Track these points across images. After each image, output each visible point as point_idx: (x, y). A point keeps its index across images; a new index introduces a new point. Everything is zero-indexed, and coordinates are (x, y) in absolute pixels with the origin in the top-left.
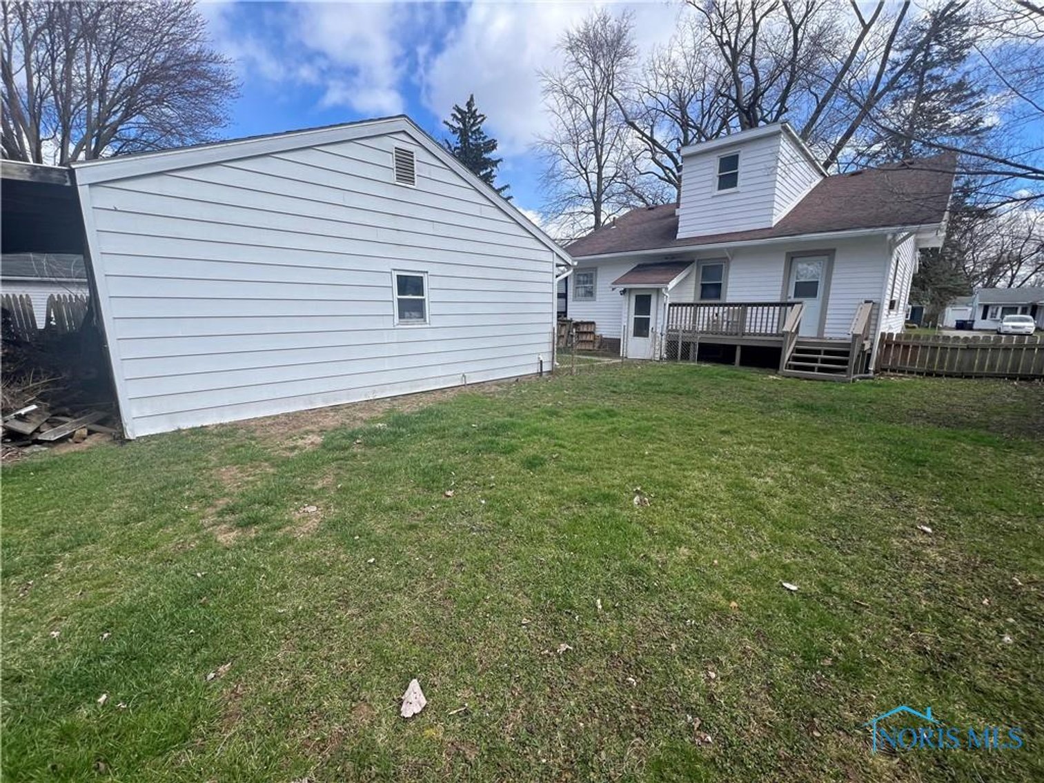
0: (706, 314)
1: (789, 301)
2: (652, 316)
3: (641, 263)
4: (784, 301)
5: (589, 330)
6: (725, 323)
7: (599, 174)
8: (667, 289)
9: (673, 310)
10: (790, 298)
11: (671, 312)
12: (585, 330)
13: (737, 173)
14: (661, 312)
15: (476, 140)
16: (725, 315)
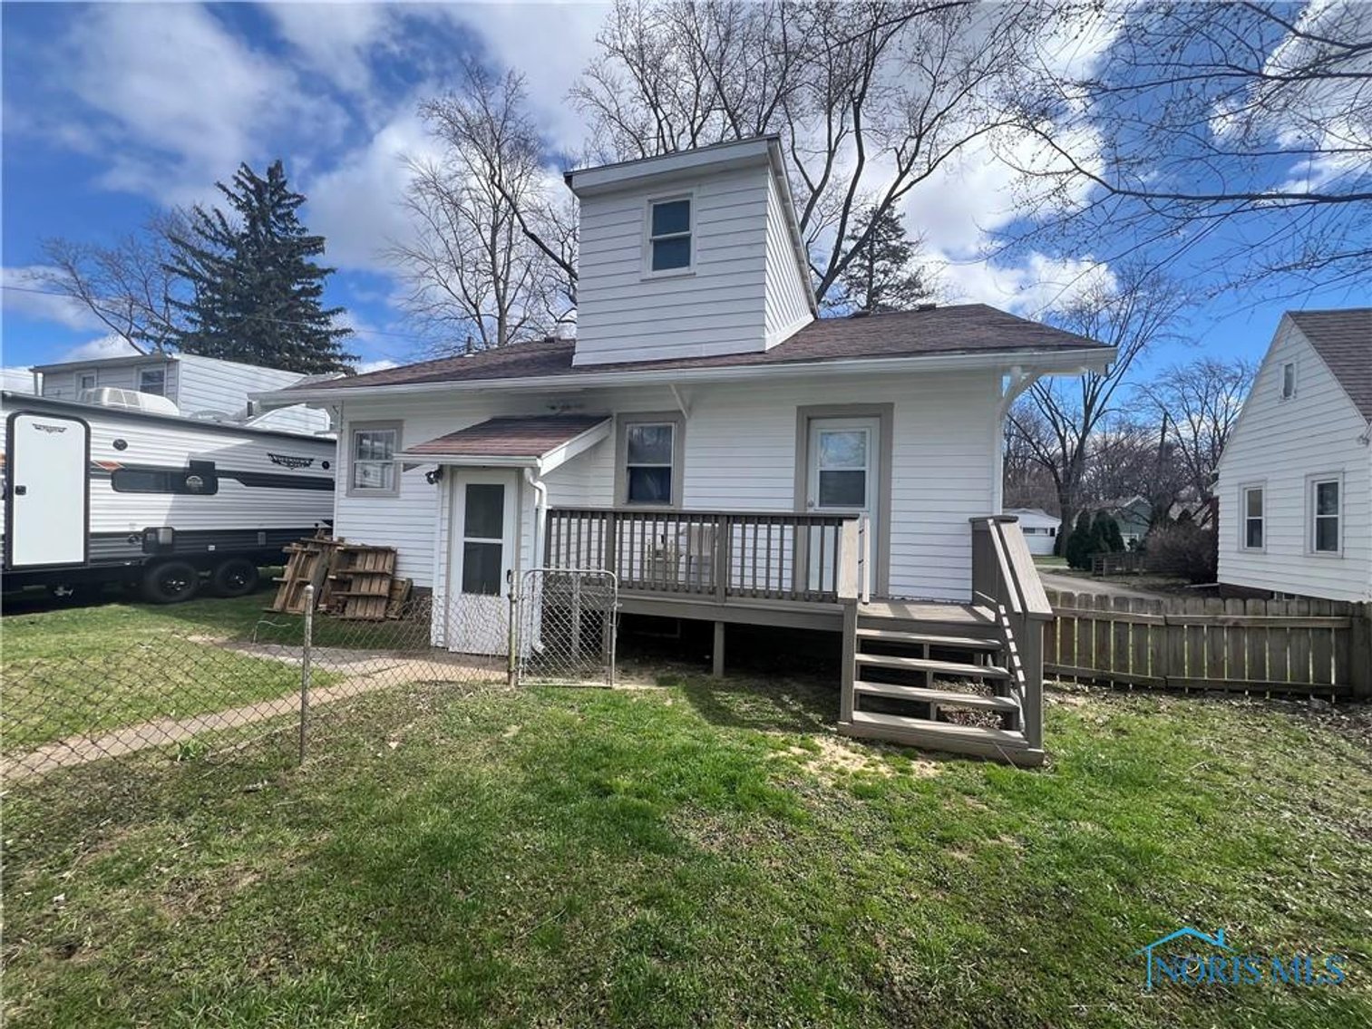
0: (638, 538)
1: (811, 511)
2: (507, 541)
3: (499, 414)
4: (801, 511)
5: (380, 569)
6: (683, 559)
7: (501, 320)
8: (536, 470)
9: (559, 524)
10: (811, 505)
11: (554, 529)
12: (369, 567)
13: (687, 239)
14: (527, 529)
15: (285, 229)
16: (683, 539)
